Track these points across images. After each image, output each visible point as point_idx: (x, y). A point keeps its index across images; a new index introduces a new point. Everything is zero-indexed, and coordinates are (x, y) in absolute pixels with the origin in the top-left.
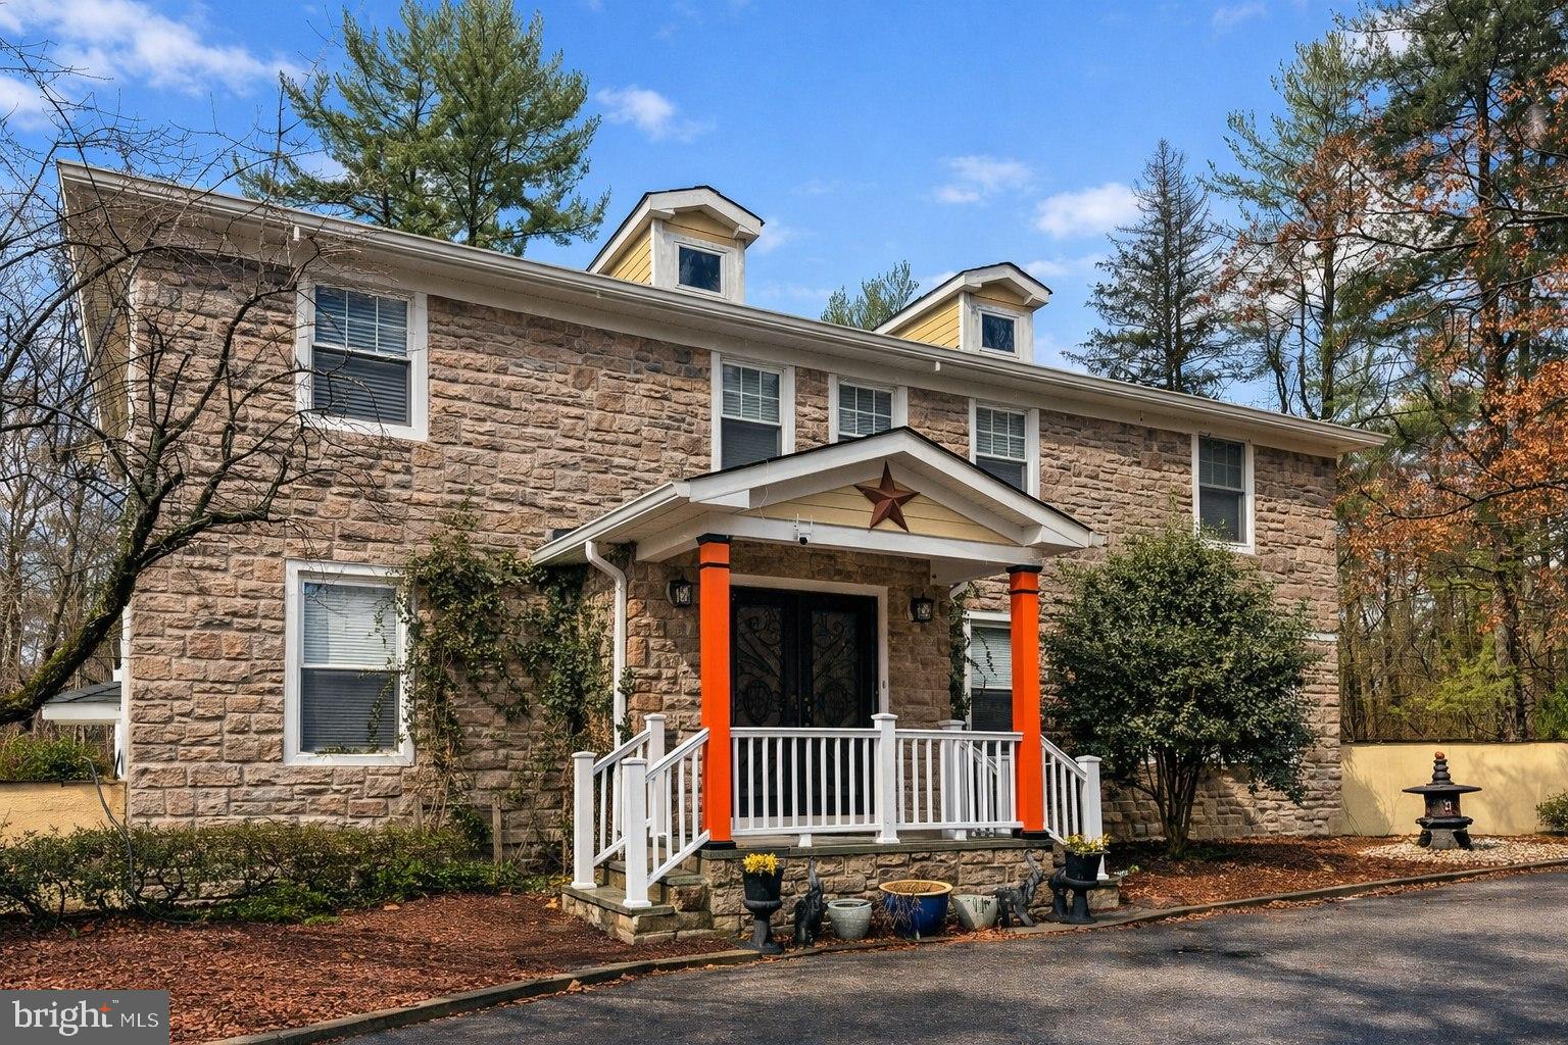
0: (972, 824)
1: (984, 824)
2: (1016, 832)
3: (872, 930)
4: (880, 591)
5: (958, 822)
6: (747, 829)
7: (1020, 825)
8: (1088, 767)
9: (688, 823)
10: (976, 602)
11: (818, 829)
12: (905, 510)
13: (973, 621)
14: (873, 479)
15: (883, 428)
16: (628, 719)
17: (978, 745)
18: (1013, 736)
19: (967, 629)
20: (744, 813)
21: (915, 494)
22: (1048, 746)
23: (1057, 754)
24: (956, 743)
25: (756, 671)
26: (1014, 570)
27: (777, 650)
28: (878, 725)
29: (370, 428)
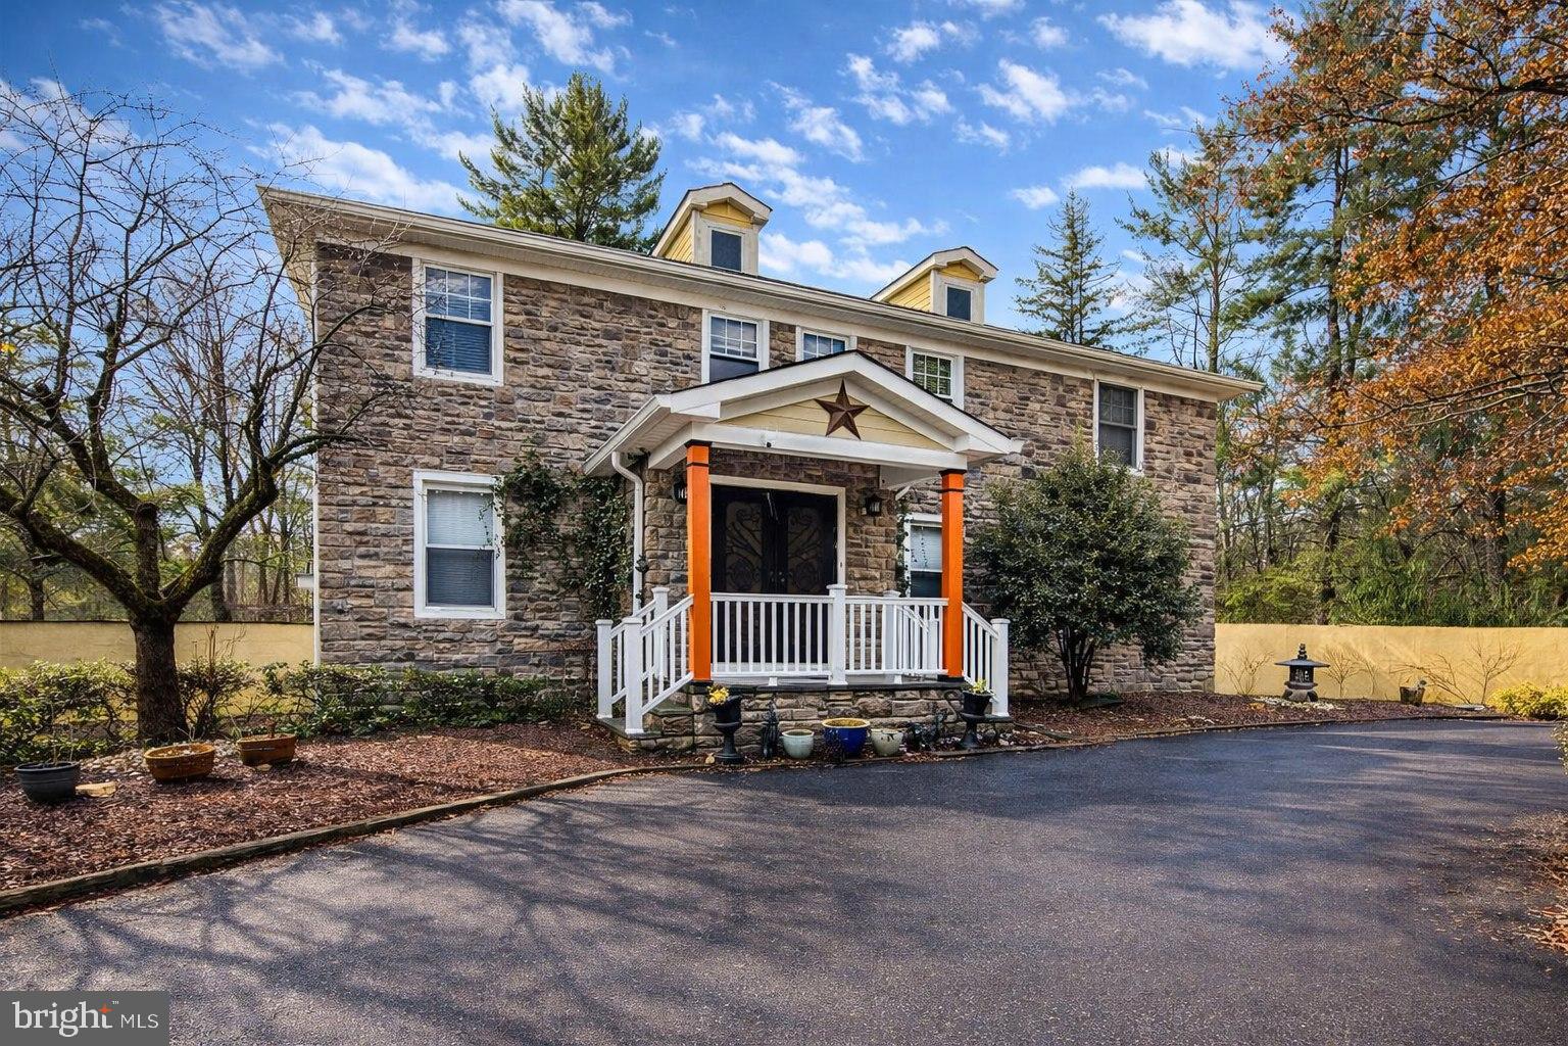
0: (906, 671)
1: (916, 671)
2: (941, 678)
3: (814, 754)
4: (839, 492)
5: (894, 670)
6: (725, 672)
7: (945, 672)
8: (999, 628)
9: (678, 666)
10: (916, 506)
11: (781, 674)
12: (858, 420)
13: (912, 521)
14: (830, 394)
15: (839, 350)
16: (644, 590)
17: (912, 607)
18: (942, 602)
19: (907, 527)
20: (721, 659)
21: (866, 407)
22: (968, 611)
23: (977, 618)
24: (895, 606)
25: (744, 553)
26: (945, 473)
27: (758, 535)
28: (832, 593)
29: (462, 377)
